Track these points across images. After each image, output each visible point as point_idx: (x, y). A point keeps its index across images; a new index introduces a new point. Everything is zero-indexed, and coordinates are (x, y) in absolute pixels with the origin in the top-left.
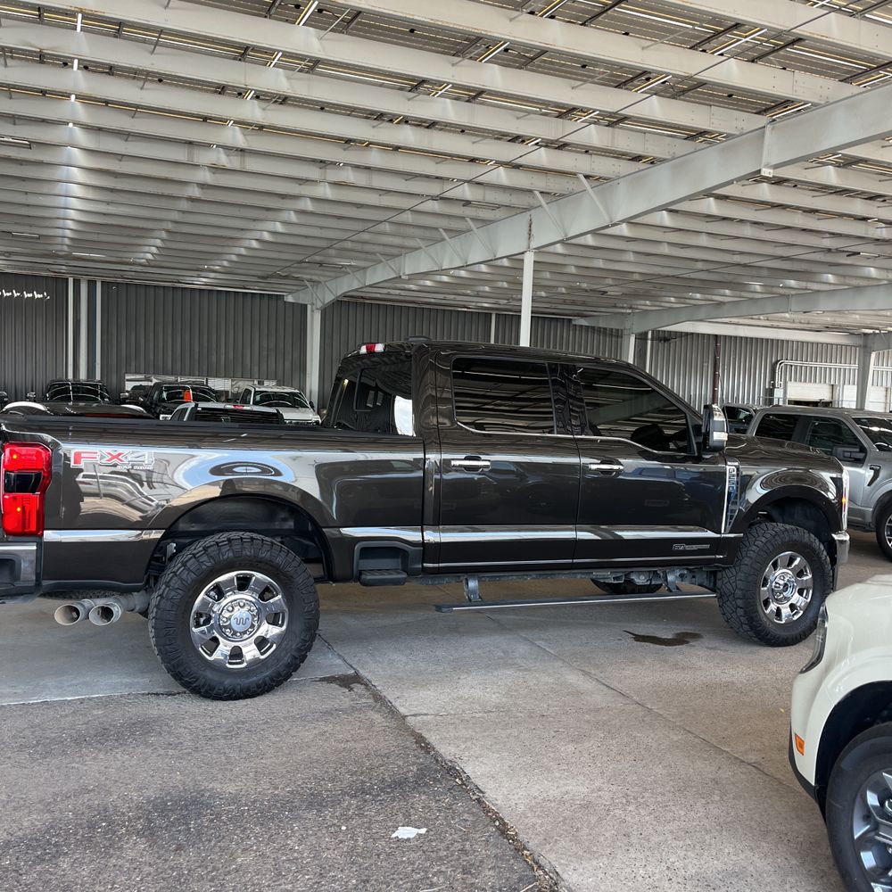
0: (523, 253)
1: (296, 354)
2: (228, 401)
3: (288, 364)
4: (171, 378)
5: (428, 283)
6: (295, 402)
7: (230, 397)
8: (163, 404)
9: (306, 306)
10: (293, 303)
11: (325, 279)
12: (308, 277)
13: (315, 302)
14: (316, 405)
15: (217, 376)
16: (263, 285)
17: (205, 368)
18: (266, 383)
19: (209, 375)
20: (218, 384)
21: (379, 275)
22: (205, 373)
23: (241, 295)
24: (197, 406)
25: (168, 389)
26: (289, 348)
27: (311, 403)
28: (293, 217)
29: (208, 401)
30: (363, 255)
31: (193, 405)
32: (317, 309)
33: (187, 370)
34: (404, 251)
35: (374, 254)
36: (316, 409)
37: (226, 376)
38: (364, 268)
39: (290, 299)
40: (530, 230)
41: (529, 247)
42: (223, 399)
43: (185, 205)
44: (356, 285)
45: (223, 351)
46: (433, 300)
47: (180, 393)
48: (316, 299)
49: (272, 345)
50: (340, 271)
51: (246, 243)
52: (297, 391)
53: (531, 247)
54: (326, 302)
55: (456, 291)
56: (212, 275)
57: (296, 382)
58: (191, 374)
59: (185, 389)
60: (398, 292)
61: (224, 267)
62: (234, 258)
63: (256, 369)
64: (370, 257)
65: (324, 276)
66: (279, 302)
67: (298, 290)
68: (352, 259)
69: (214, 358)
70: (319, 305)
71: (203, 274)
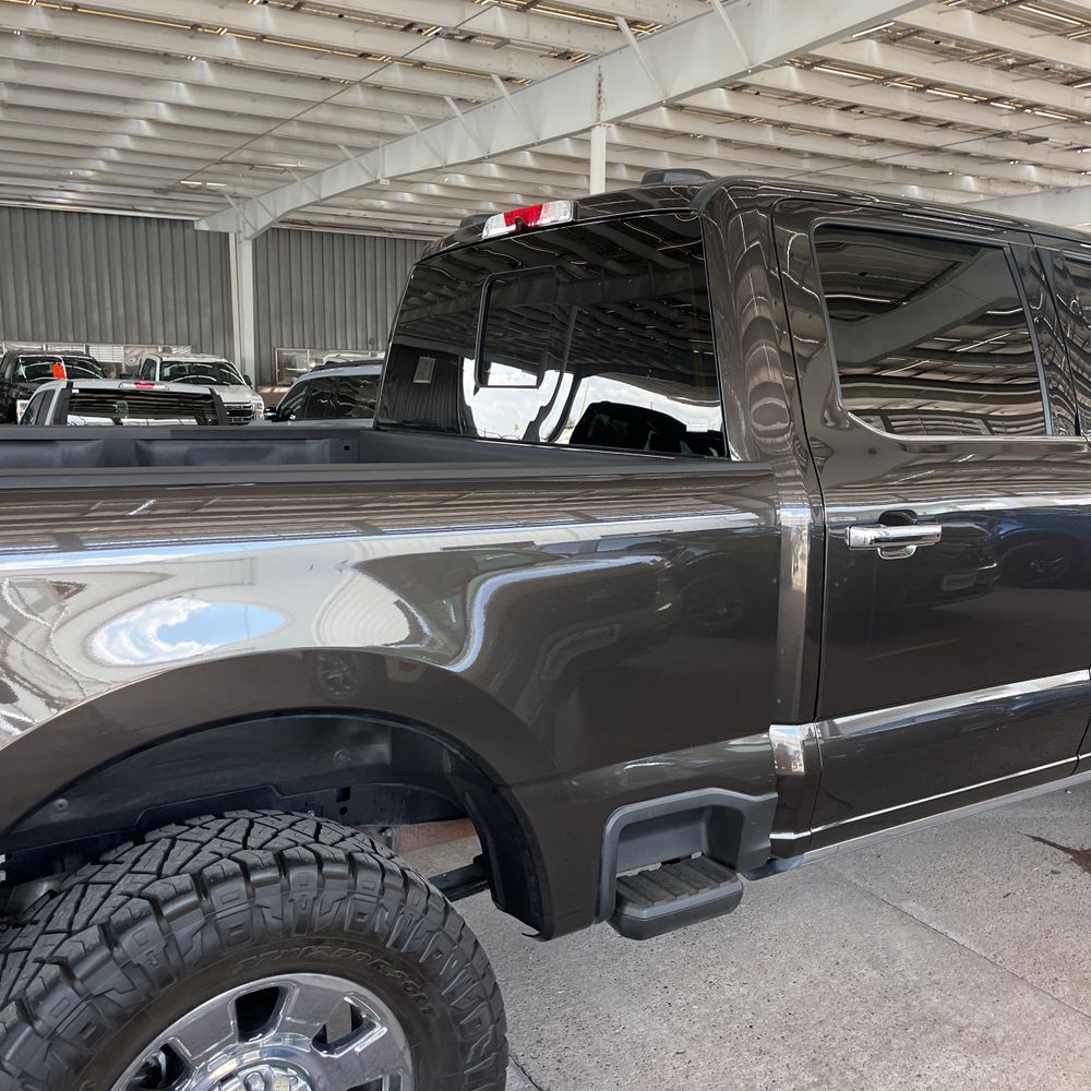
0: (588, 130)
1: (217, 308)
2: (121, 377)
3: (206, 321)
4: (35, 347)
5: (408, 197)
6: (222, 374)
7: (124, 372)
8: (22, 384)
9: (226, 235)
10: (208, 232)
11: (257, 192)
12: (231, 190)
13: (241, 229)
14: (253, 380)
15: (102, 341)
16: (160, 203)
17: (83, 330)
18: (174, 350)
19: (89, 340)
20: (104, 353)
21: (342, 180)
22: (84, 338)
23: (129, 221)
24: (70, 385)
25: (27, 361)
26: (205, 297)
27: (246, 377)
28: (209, 75)
29: (90, 377)
30: (316, 150)
31: (63, 384)
32: (246, 239)
33: (57, 334)
34: (382, 141)
35: (334, 146)
36: (253, 385)
37: (115, 342)
38: (317, 172)
39: (203, 226)
40: (599, 92)
41: (599, 120)
42: (114, 374)
43: (24, 50)
44: (306, 199)
45: (108, 305)
46: (410, 227)
47: (47, 367)
48: (243, 225)
49: (181, 295)
50: (280, 177)
51: (133, 127)
52: (224, 360)
53: (602, 118)
54: (260, 227)
55: (446, 211)
56: (83, 187)
57: (219, 348)
58: (62, 339)
59: (54, 360)
60: (361, 213)
61: (100, 171)
62: (114, 155)
63: (160, 330)
64: (327, 152)
65: (254, 187)
66: (187, 231)
67: (214, 213)
68: (297, 156)
69: (95, 316)
70: (249, 232)
71: (68, 185)
